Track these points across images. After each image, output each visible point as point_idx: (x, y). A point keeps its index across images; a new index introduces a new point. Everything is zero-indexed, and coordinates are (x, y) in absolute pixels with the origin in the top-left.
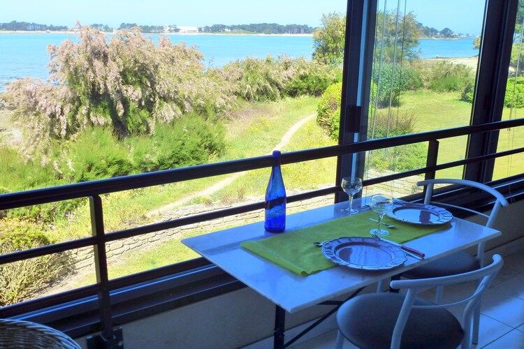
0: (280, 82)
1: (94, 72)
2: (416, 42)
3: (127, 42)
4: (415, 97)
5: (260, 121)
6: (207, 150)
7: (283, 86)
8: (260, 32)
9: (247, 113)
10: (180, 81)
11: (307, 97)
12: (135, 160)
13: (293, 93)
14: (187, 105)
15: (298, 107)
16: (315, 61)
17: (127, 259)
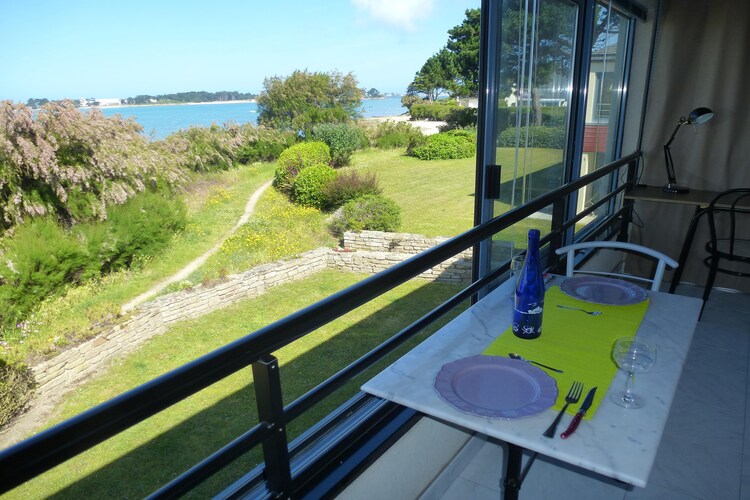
0: (230, 150)
1: (22, 154)
2: (358, 101)
3: (56, 116)
4: (365, 156)
5: (216, 193)
6: (170, 230)
7: (234, 154)
8: (188, 100)
9: (201, 185)
10: (125, 155)
11: (259, 163)
12: (91, 251)
13: (244, 161)
14: (139, 182)
15: (253, 175)
16: (263, 127)
17: (108, 367)
